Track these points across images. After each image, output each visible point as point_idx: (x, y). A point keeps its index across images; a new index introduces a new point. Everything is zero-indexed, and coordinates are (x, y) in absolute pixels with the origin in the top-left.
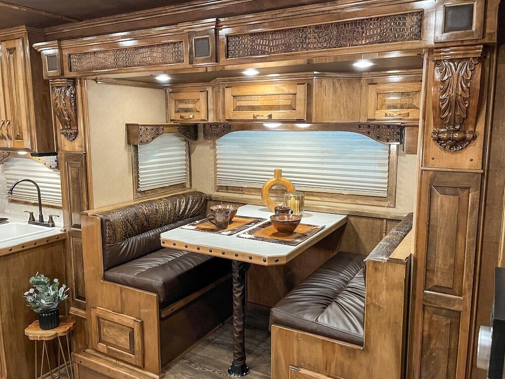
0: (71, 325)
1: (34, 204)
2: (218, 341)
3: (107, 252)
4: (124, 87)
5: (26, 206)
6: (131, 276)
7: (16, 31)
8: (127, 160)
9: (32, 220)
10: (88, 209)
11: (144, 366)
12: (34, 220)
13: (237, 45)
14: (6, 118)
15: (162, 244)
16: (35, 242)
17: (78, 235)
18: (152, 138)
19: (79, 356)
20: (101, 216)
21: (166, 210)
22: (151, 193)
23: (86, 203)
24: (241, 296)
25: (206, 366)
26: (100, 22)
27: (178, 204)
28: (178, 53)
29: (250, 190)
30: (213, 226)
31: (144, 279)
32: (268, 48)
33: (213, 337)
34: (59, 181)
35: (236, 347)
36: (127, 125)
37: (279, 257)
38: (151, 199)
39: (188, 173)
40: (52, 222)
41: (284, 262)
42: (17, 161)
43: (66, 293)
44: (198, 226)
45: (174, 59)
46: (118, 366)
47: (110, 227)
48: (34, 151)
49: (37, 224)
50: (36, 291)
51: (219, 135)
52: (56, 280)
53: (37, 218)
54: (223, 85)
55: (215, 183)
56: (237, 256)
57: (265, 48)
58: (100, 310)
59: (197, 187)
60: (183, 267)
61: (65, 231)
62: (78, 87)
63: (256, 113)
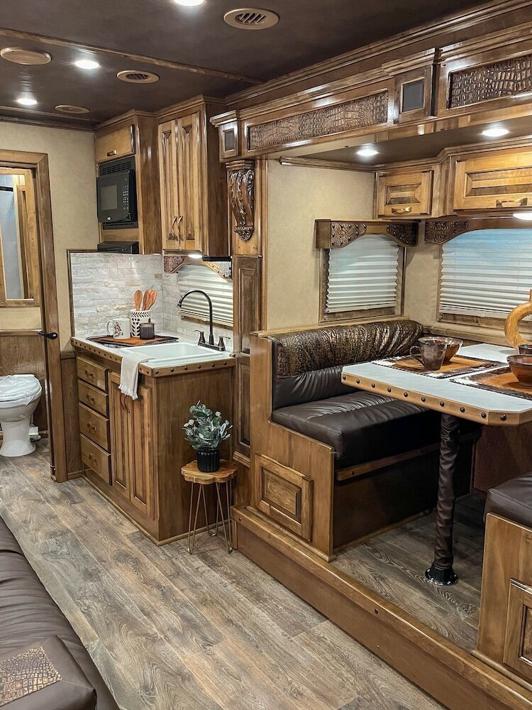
0: (232, 471)
1: (206, 323)
2: (419, 532)
3: (278, 387)
4: (317, 169)
5: (198, 325)
6: (304, 420)
7: (193, 103)
8: (313, 270)
9: (202, 342)
10: (260, 329)
11: (311, 541)
12: (204, 341)
13: (465, 87)
14: (179, 214)
15: (343, 380)
16: (200, 365)
17: (245, 361)
18: (349, 240)
19: (239, 512)
20: (273, 339)
21: (361, 341)
22: (343, 317)
23: (258, 322)
24: (450, 469)
25: (395, 560)
26: (287, 80)
27: (378, 334)
28: (380, 110)
29: (489, 321)
30: (419, 365)
31: (319, 425)
32: (513, 85)
33: (412, 526)
34: (231, 295)
35: (439, 541)
36: (317, 221)
37: (509, 414)
38: (342, 325)
39: (400, 293)
40: (223, 345)
41: (516, 422)
42: (191, 269)
43: (227, 430)
44: (398, 363)
45: (374, 118)
46: (281, 533)
47: (283, 354)
48: (205, 253)
49: (207, 346)
50: (196, 424)
51: (448, 237)
52: (218, 414)
53: (207, 340)
54: (454, 158)
55: (438, 309)
56: (443, 405)
57: (508, 85)
58: (265, 459)
59: (410, 314)
60: (374, 418)
61: (234, 356)
62: (258, 169)
63: (501, 197)
